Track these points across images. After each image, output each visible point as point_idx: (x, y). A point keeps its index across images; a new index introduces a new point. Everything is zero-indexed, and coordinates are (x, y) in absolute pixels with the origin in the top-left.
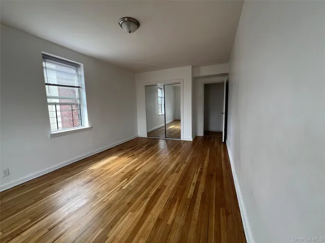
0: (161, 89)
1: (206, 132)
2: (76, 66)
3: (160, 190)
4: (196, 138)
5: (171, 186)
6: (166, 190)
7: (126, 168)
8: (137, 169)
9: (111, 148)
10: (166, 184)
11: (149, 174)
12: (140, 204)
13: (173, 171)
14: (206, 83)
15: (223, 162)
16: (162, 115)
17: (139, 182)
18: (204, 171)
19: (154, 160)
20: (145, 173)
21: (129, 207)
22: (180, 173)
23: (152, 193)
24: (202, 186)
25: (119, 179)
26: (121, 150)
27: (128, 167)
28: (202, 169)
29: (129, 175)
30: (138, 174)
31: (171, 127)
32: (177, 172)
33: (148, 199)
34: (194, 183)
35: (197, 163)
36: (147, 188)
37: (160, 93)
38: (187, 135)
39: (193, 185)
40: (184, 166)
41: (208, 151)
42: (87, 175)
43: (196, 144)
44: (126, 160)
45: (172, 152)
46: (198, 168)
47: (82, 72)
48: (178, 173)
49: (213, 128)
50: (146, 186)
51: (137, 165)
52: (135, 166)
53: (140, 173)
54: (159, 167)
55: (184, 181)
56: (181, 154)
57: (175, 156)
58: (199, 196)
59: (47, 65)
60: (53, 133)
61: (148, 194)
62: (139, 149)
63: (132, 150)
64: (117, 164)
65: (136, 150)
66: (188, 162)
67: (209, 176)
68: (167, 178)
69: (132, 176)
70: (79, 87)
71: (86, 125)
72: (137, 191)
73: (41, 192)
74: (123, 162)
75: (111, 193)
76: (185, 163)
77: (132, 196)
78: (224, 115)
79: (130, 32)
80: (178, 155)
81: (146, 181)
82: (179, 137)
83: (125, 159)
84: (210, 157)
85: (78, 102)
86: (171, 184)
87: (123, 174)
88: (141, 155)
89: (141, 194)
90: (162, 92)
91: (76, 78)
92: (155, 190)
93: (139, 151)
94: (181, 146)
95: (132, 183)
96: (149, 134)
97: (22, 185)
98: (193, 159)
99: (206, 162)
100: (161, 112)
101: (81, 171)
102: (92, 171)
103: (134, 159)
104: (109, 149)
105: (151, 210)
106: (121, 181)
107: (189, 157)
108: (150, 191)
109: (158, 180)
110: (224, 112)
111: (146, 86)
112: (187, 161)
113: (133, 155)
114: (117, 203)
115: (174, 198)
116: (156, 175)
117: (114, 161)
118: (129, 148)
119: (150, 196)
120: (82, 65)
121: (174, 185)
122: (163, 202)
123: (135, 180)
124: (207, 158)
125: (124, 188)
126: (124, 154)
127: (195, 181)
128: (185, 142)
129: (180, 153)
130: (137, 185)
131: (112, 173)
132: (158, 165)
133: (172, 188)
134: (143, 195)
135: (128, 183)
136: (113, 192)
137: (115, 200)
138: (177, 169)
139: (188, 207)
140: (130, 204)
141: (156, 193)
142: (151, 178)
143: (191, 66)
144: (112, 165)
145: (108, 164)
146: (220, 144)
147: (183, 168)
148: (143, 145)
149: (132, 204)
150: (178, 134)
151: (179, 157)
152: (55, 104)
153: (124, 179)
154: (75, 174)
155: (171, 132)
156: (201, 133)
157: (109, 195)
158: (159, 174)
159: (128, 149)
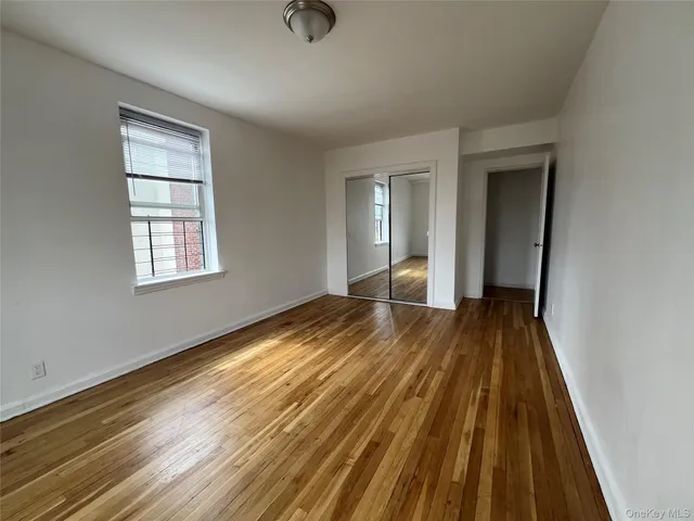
0: (382, 186)
1: (489, 289)
2: (195, 134)
3: (377, 445)
4: (463, 302)
5: (405, 436)
6: (392, 448)
7: (297, 374)
8: (321, 377)
9: (267, 320)
10: (392, 429)
11: (350, 394)
12: (323, 485)
13: (409, 392)
14: (494, 170)
15: (543, 373)
16: (382, 245)
17: (325, 417)
18: (494, 397)
19: (362, 355)
20: (341, 389)
21: (297, 491)
22: (429, 397)
23: (358, 453)
24: (491, 444)
25: (276, 401)
26: (289, 324)
27: (302, 369)
28: (487, 391)
29: (301, 395)
30: (322, 391)
31: (403, 273)
32: (422, 394)
33: (347, 472)
34: (467, 435)
35: (472, 370)
36: (344, 433)
37: (380, 196)
38: (441, 296)
39: (467, 440)
40: (438, 377)
41: (499, 340)
42: (209, 384)
43: (465, 318)
44: (298, 351)
45: (406, 335)
46: (475, 386)
47: (206, 149)
48: (422, 397)
49: (505, 279)
50: (342, 431)
51: (321, 366)
52: (318, 368)
53: (329, 388)
54: (373, 378)
55: (440, 422)
56: (429, 344)
57: (414, 348)
58: (486, 478)
59: (130, 132)
60: (140, 284)
61: (346, 455)
62: (327, 324)
63: (313, 325)
64: (277, 361)
65: (322, 327)
66: (449, 366)
67: (510, 415)
68: (394, 411)
69: (310, 397)
70: (201, 182)
71: (214, 266)
72: (319, 443)
73: (104, 422)
74: (290, 357)
75: (256, 441)
76: (440, 368)
77: (306, 455)
78: (541, 249)
79: (311, 39)
80: (422, 345)
81: (343, 413)
82: (423, 299)
83: (295, 349)
84: (505, 358)
85: (198, 215)
86: (407, 429)
87: (288, 390)
88: (334, 340)
89: (327, 453)
90: (383, 194)
91: (194, 162)
92: (365, 444)
93: (329, 328)
94: (428, 322)
95: (308, 416)
96: (352, 287)
97: (70, 400)
98: (460, 361)
99: (496, 372)
100: (381, 237)
101: (196, 374)
102: (221, 375)
103: (316, 349)
104: (262, 322)
105: (352, 508)
106: (282, 409)
107: (449, 353)
108: (351, 445)
109: (372, 416)
110: (542, 243)
111: (347, 180)
112: (444, 365)
113: (315, 339)
114: (267, 473)
115: (415, 477)
116: (368, 399)
117: (270, 352)
118: (308, 320)
119: (351, 462)
120: (207, 132)
121: (413, 435)
122: (385, 484)
123: (315, 409)
124: (497, 360)
125: (288, 429)
126: (296, 335)
127: (469, 424)
128: (436, 311)
129: (426, 340)
130: (320, 426)
131: (262, 384)
132: (374, 369)
133: (407, 444)
134: (333, 454)
135: (297, 415)
136: (261, 438)
137: (262, 465)
138: (419, 387)
139: (457, 511)
140: (299, 481)
141: (367, 454)
142: (355, 407)
143: (458, 129)
144: (266, 362)
145: (257, 358)
146: (527, 322)
147: (434, 384)
148: (339, 314)
149: (306, 482)
150: (420, 291)
151: (424, 351)
152: (149, 220)
153: (291, 404)
154: (184, 380)
155: (403, 286)
156: (475, 291)
157: (250, 446)
158: (376, 396)
159: (304, 322)
